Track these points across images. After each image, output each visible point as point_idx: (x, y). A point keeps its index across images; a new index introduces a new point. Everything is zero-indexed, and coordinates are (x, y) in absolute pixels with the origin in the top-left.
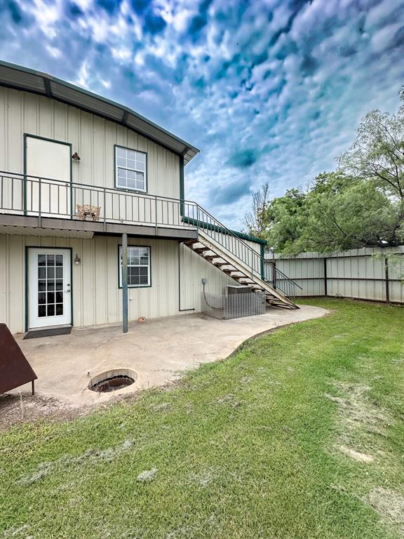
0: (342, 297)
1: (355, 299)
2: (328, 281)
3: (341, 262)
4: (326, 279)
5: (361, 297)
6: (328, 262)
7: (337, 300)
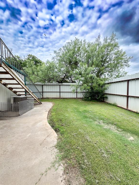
0: (48, 98)
1: (52, 98)
2: (43, 93)
3: (48, 86)
4: (43, 92)
5: (53, 97)
6: (44, 86)
7: (47, 99)
